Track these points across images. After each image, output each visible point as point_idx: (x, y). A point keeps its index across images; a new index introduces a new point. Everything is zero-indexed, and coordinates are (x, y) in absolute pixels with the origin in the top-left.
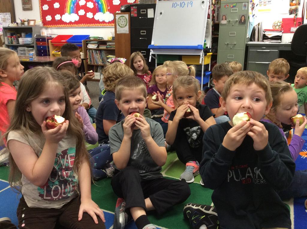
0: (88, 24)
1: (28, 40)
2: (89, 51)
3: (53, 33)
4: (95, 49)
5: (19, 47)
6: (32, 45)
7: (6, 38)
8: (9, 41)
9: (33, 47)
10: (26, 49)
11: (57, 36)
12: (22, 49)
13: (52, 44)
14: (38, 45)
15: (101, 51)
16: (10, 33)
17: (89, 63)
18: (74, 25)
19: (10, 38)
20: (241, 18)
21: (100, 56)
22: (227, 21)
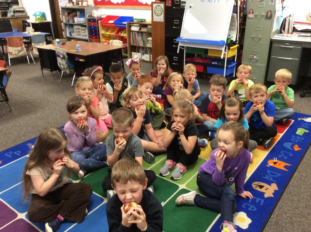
0: (132, 5)
1: (81, 20)
2: (132, 33)
3: (102, 14)
4: (137, 32)
5: (74, 26)
6: (85, 24)
7: (64, 17)
8: (66, 20)
9: (85, 26)
10: (80, 27)
11: (106, 16)
12: (77, 28)
13: (101, 25)
14: (90, 25)
15: (142, 33)
16: (67, 12)
17: (132, 44)
18: (120, 6)
19: (67, 17)
20: (268, 12)
21: (142, 38)
22: (254, 15)
